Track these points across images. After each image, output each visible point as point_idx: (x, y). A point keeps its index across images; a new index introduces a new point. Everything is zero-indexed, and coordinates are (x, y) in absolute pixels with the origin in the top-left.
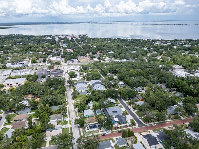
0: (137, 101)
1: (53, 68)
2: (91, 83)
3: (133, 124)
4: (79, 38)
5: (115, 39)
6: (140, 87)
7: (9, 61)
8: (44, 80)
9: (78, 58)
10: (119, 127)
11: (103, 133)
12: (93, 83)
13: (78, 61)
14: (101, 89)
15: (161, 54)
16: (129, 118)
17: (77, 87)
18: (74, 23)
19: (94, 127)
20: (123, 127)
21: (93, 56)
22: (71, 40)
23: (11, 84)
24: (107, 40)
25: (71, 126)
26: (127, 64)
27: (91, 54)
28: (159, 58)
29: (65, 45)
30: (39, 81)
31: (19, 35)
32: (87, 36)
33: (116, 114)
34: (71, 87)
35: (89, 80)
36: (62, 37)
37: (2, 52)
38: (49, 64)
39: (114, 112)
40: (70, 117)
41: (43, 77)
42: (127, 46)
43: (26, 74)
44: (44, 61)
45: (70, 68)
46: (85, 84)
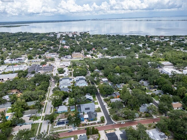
0: (113, 98)
1: (46, 65)
2: (75, 79)
3: (102, 121)
4: (80, 35)
5: (113, 36)
6: (122, 84)
7: (8, 57)
8: (33, 76)
9: (72, 54)
10: (87, 124)
11: (69, 129)
12: (77, 79)
13: (72, 57)
14: (83, 85)
15: (155, 50)
16: (100, 115)
17: (61, 83)
18: (80, 20)
19: (63, 123)
20: (91, 124)
21: (87, 52)
22: (71, 37)
24: (106, 37)
25: (42, 122)
27: (86, 50)
29: (64, 42)
30: (29, 76)
31: (26, 32)
32: (88, 33)
33: (88, 111)
34: (56, 83)
35: (75, 76)
36: (64, 35)
38: (44, 60)
39: (86, 109)
40: (44, 112)
41: (33, 73)
42: (124, 42)
44: (40, 57)
45: (62, 65)
46: (70, 80)
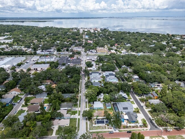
0: (151, 98)
1: (74, 57)
2: (105, 74)
3: (145, 125)
4: (100, 31)
5: (133, 33)
6: (156, 83)
7: (40, 48)
8: (64, 67)
9: (96, 49)
10: (128, 127)
11: (110, 130)
12: (106, 74)
13: (97, 51)
14: (114, 81)
15: (181, 49)
16: (140, 117)
17: (92, 77)
18: (98, 18)
19: (102, 122)
20: (133, 127)
21: (111, 48)
22: (93, 33)
23: (37, 69)
24: (126, 33)
25: (79, 117)
26: (143, 58)
27: (109, 46)
28: (178, 53)
29: (87, 37)
30: (60, 68)
31: (52, 27)
32: (107, 29)
33: (127, 111)
34: (86, 76)
35: (104, 71)
36: (86, 30)
37: (36, 40)
38: (71, 53)
39: (124, 108)
40: (80, 107)
41: (64, 65)
42: (145, 39)
43: (50, 61)
44: (67, 50)
45: (88, 58)
46: (99, 74)
